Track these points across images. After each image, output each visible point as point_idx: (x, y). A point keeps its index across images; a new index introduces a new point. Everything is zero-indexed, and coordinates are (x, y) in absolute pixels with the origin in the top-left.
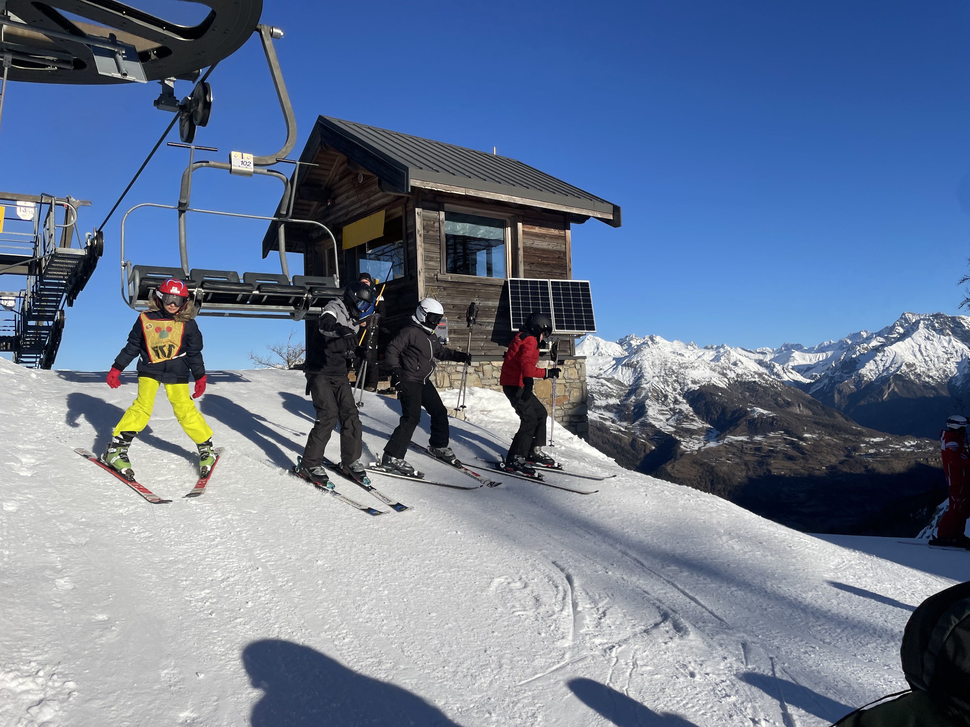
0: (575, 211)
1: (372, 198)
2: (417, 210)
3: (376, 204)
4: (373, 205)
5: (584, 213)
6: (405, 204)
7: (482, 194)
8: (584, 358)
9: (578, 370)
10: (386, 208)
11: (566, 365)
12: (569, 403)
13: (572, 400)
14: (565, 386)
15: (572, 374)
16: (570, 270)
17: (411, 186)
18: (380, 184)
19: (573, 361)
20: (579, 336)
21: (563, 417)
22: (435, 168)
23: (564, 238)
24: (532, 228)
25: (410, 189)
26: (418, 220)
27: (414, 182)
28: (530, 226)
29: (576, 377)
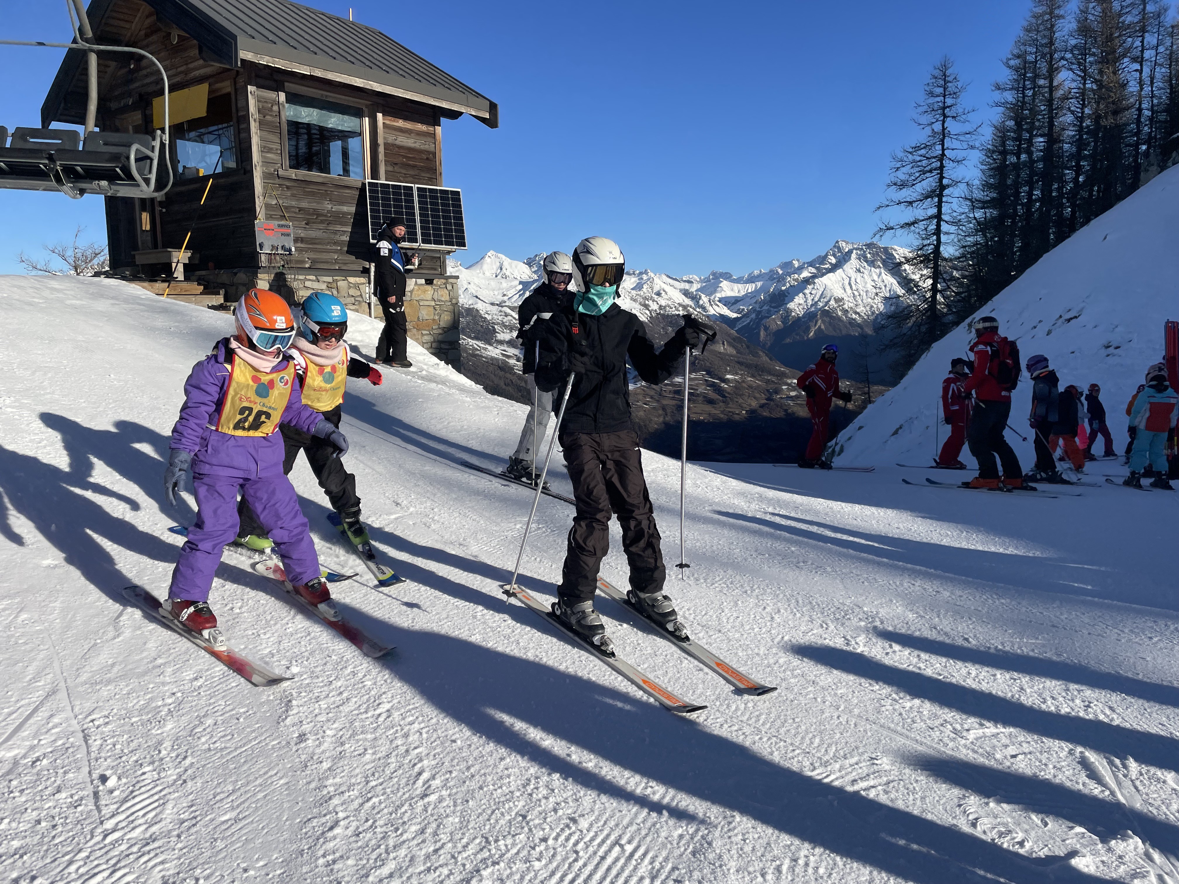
0: (445, 105)
1: (191, 66)
2: (250, 88)
3: (197, 73)
4: (192, 75)
5: (455, 107)
6: (235, 79)
7: (331, 76)
8: (457, 277)
9: (449, 291)
10: (211, 80)
11: (436, 285)
12: (439, 328)
13: (443, 324)
14: (434, 308)
15: (442, 296)
16: (441, 174)
17: (242, 60)
18: (201, 51)
19: (444, 281)
20: (449, 252)
21: (432, 343)
22: (271, 37)
23: (434, 135)
24: (394, 121)
25: (239, 63)
26: (252, 102)
27: (245, 55)
28: (393, 119)
29: (448, 298)
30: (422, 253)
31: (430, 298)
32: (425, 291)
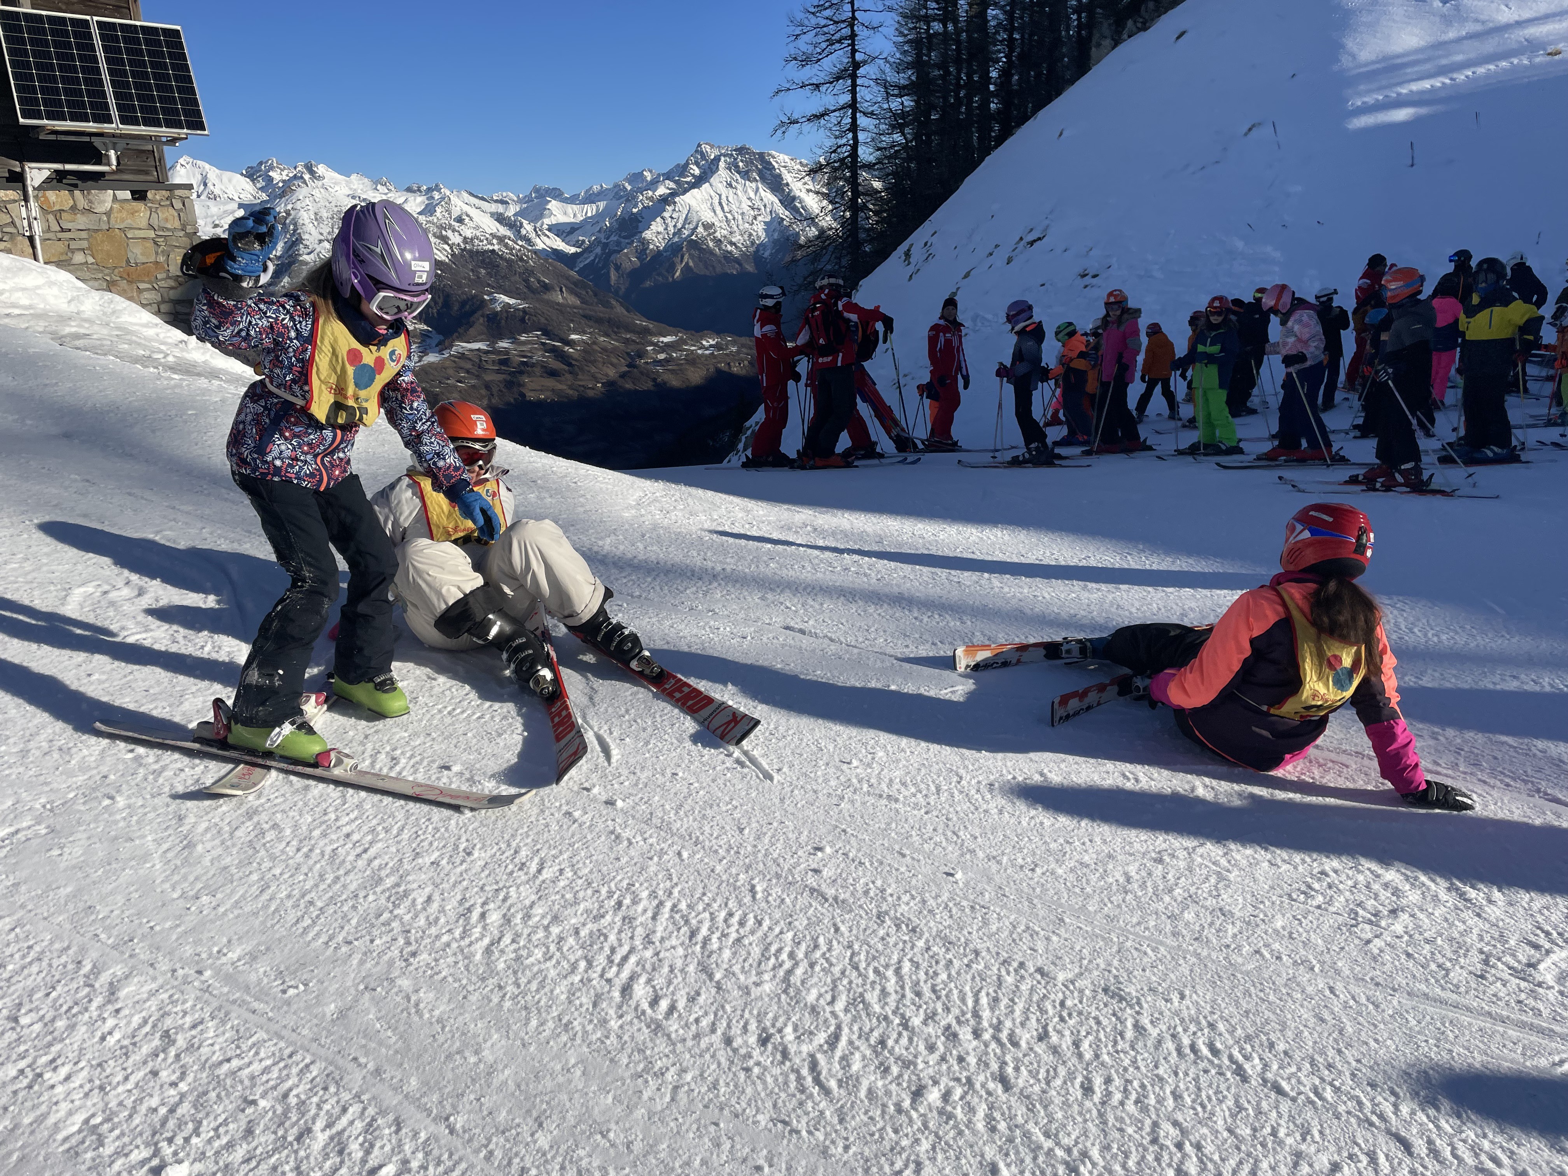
8: (189, 187)
9: (179, 211)
11: (152, 202)
12: (168, 277)
13: (173, 270)
14: (155, 243)
15: (167, 220)
19: (166, 194)
20: (173, 141)
21: (162, 303)
29: (177, 224)
30: (122, 144)
31: (144, 223)
32: (133, 213)
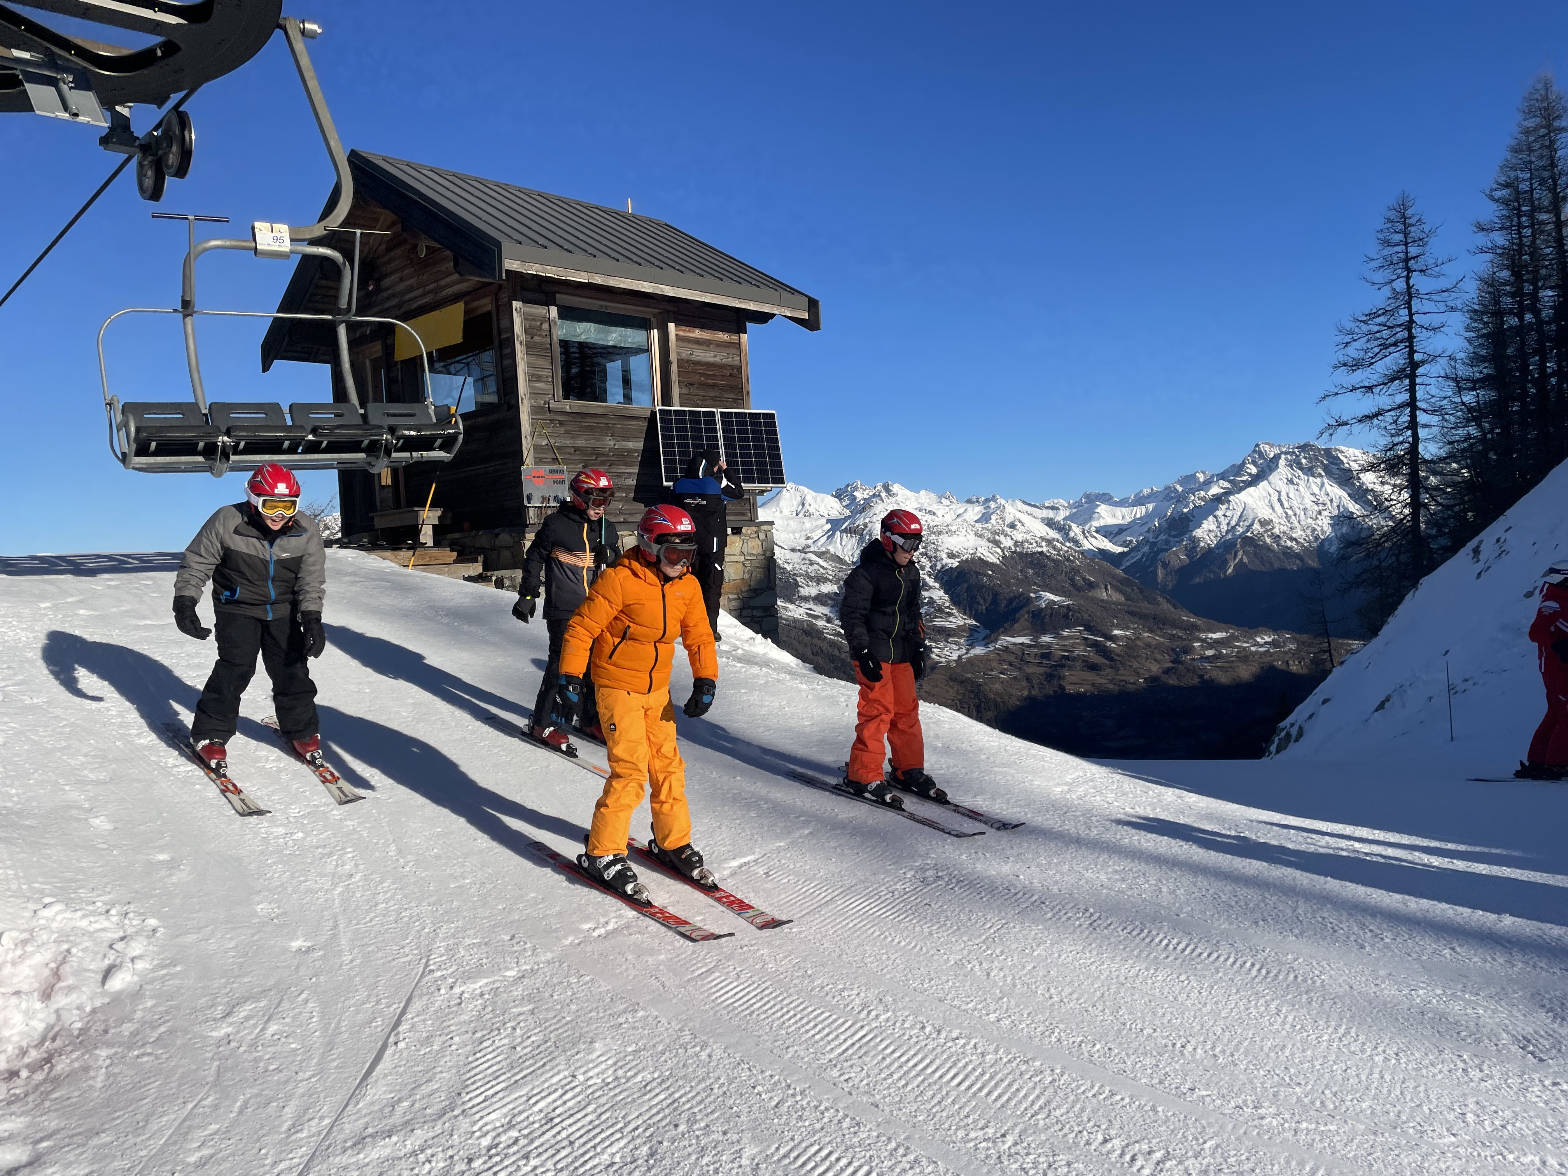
0: (752, 306)
1: (443, 283)
2: (515, 304)
3: (449, 291)
4: (444, 293)
5: (766, 308)
6: (496, 295)
7: (613, 282)
8: (771, 523)
9: (762, 541)
10: (467, 298)
11: (745, 535)
12: (750, 590)
13: (754, 585)
14: (744, 565)
15: (753, 547)
16: (748, 394)
17: (508, 272)
18: (456, 265)
19: (755, 529)
20: (762, 492)
21: (741, 610)
22: (542, 241)
23: (738, 345)
24: (690, 331)
25: (503, 275)
26: (517, 321)
27: (511, 264)
28: (688, 329)
29: (760, 551)
31: (738, 551)
